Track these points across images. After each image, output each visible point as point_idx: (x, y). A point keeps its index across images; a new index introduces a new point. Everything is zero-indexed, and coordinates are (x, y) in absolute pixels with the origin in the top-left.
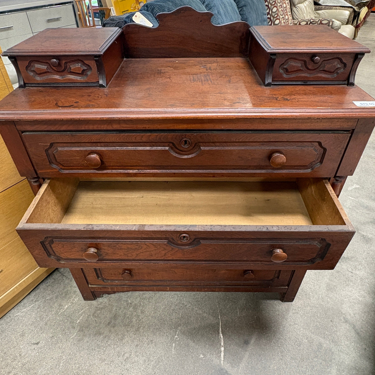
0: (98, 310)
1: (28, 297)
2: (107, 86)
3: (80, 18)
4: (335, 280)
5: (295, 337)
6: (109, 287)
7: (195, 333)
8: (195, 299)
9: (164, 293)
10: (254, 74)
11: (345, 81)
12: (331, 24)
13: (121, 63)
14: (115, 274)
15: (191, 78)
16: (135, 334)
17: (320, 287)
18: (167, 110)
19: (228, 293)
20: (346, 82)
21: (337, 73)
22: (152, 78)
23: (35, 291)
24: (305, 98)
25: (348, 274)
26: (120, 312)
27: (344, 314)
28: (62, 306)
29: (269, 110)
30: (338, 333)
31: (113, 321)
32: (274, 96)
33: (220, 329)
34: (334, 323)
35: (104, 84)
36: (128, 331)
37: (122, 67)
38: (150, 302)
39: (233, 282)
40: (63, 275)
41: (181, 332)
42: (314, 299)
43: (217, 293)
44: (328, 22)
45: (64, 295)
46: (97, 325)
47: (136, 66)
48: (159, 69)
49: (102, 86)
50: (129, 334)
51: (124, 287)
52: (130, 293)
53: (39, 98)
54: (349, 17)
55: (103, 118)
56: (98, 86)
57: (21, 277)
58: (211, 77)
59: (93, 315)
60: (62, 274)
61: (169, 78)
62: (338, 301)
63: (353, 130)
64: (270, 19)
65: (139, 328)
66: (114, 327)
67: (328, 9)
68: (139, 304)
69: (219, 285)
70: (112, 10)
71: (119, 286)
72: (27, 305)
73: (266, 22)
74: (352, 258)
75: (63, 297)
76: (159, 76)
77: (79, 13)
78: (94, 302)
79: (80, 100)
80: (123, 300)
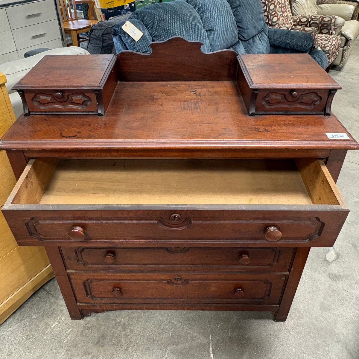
0: (86, 329)
1: (13, 315)
2: (104, 114)
3: (62, 13)
4: (330, 299)
5: (287, 357)
6: (98, 305)
7: (185, 352)
8: (186, 318)
9: (153, 311)
10: (241, 101)
11: (322, 111)
12: (333, 21)
13: (115, 87)
14: (104, 292)
15: (182, 105)
16: (124, 354)
17: (313, 307)
18: (160, 141)
19: (219, 312)
20: (323, 113)
21: (315, 105)
22: (146, 105)
23: (20, 310)
24: (284, 129)
25: (343, 294)
26: (108, 331)
27: (337, 334)
28: (49, 325)
29: (251, 141)
30: (330, 353)
31: (101, 341)
32: (257, 127)
33: (211, 349)
34: (327, 343)
35: (102, 113)
36: (117, 350)
37: (117, 92)
38: (138, 321)
39: (224, 300)
40: (49, 294)
41: (171, 352)
42: (308, 318)
43: (208, 312)
44: (330, 19)
45: (50, 314)
46: (85, 344)
47: (129, 90)
48: (152, 94)
49: (100, 115)
50: (118, 354)
51: (113, 305)
52: (118, 312)
53: (44, 127)
54: (354, 12)
55: (103, 148)
56: (97, 114)
57: (8, 295)
58: (200, 104)
59: (81, 335)
60: (48, 292)
61: (162, 105)
62: (332, 321)
63: (327, 158)
64: (267, 16)
65: (128, 348)
66: (102, 346)
67: (331, 3)
68: (127, 324)
69: (210, 304)
70: (96, 3)
71: (108, 304)
72: (13, 324)
73: (262, 21)
74: (348, 276)
75: (49, 316)
76: (152, 103)
77: (60, 7)
78: (82, 322)
79: (82, 130)
80: (111, 319)
